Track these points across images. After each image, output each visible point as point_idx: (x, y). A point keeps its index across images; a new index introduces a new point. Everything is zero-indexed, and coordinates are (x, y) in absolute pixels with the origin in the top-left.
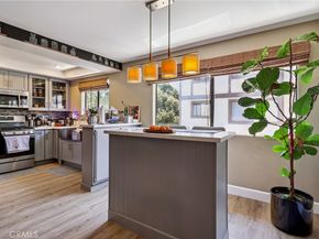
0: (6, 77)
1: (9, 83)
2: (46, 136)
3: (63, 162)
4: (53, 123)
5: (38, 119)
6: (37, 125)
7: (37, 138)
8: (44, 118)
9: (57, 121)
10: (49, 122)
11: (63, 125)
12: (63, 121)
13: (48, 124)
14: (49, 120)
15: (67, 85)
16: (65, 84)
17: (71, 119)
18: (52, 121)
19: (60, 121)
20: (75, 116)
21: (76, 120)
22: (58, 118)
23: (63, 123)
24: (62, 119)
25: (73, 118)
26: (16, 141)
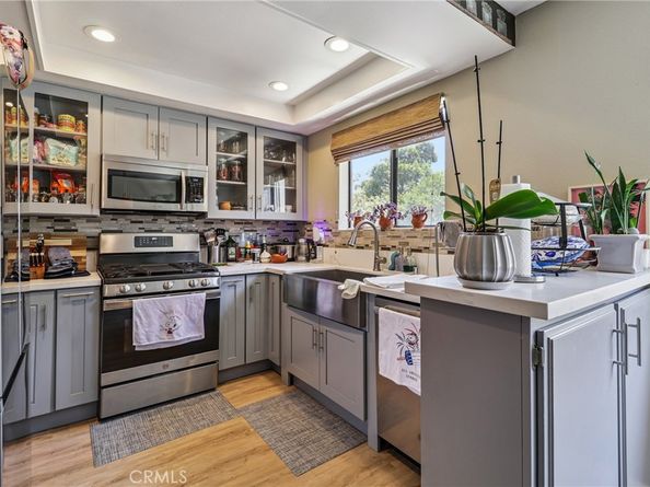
0: (153, 124)
1: (159, 143)
2: (249, 294)
3: (292, 379)
4: (266, 255)
5: (230, 243)
6: (227, 260)
7: (227, 299)
8: (244, 241)
9: (274, 249)
10: (257, 251)
11: (289, 260)
12: (289, 248)
13: (253, 256)
14: (255, 245)
15: (299, 148)
16: (295, 143)
17: (310, 241)
18: (262, 247)
19: (283, 247)
20: (322, 235)
21: (324, 246)
22: (275, 240)
23: (289, 254)
24: (285, 242)
25: (316, 239)
26: (168, 313)
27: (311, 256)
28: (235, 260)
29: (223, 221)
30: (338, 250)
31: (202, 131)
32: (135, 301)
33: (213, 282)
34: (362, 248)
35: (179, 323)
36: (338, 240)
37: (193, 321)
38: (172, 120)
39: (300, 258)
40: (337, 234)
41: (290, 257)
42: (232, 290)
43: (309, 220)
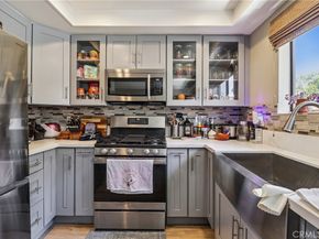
1: (136, 59)
2: (191, 163)
4: (212, 133)
5: (187, 123)
7: (173, 165)
8: (197, 122)
9: (221, 129)
10: (205, 130)
11: (231, 138)
12: (232, 129)
13: (202, 133)
14: (205, 126)
15: (241, 47)
16: (237, 44)
17: (250, 124)
18: (211, 127)
19: (227, 128)
20: (261, 118)
21: (263, 128)
22: (223, 122)
23: (232, 133)
24: (230, 124)
25: (255, 122)
26: (127, 171)
27: (250, 137)
28: (189, 136)
29: (183, 108)
30: (276, 133)
31: (163, 46)
32: (108, 160)
33: (164, 152)
34: (306, 133)
35: (134, 179)
36: (277, 124)
37: (144, 179)
38: (144, 42)
39: (241, 137)
40: (277, 118)
41: (232, 135)
42: (177, 159)
43: (251, 106)
